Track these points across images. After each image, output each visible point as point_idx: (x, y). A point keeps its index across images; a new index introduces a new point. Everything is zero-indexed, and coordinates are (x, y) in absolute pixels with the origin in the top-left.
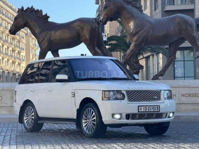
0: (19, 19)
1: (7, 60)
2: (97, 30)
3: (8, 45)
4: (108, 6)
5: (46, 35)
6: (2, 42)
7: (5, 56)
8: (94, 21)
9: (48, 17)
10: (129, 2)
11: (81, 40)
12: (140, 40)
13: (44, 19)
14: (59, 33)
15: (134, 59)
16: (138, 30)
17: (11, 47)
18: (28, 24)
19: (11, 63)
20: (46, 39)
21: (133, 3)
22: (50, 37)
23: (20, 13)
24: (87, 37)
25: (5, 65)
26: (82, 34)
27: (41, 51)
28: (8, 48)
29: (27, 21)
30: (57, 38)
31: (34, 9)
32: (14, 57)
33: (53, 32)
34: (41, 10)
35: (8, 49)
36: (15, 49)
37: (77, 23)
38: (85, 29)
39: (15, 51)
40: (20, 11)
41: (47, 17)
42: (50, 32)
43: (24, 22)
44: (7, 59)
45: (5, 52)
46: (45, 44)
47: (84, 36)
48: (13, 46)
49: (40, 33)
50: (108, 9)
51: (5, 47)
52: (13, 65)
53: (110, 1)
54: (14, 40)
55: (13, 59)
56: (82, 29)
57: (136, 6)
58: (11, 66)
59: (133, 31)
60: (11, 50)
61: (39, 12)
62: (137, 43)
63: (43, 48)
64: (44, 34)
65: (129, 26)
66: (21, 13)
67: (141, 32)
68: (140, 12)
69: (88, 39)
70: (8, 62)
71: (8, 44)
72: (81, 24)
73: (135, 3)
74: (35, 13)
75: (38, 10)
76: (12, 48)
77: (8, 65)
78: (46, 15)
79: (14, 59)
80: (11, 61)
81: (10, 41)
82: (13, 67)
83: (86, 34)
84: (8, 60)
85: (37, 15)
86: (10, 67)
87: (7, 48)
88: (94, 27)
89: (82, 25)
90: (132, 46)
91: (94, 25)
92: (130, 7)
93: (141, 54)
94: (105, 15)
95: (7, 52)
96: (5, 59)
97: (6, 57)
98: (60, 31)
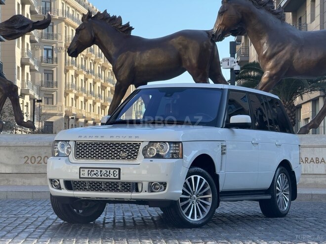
0: (84, 31)
1: (92, 103)
2: (210, 50)
3: (94, 79)
4: (227, 10)
5: (126, 58)
6: (85, 73)
7: (90, 96)
8: (206, 35)
9: (131, 29)
10: (261, 5)
11: (184, 66)
12: (279, 67)
13: (124, 32)
14: (148, 55)
15: (287, 102)
16: (275, 50)
17: (99, 81)
18: (97, 40)
19: (99, 107)
20: (126, 64)
21: (268, 5)
22: (133, 62)
23: (85, 21)
24: (194, 61)
25: (89, 111)
26: (186, 57)
27: (119, 83)
28: (95, 83)
29: (96, 34)
30: (145, 63)
31: (109, 15)
32: (104, 99)
33: (138, 53)
34: (120, 17)
35: (94, 86)
36: (105, 85)
37: (178, 39)
38: (191, 49)
39: (106, 88)
40: (86, 18)
41: (128, 28)
42: (132, 54)
43: (92, 36)
44: (93, 100)
45: (89, 89)
46: (125, 73)
47: (188, 61)
48: (103, 80)
49: (117, 55)
50: (225, 15)
51: (90, 81)
52: (103, 111)
53: (229, 2)
54: (104, 71)
55: (102, 101)
56: (186, 48)
57: (273, 11)
58: (99, 113)
59: (266, 53)
60: (99, 87)
61: (116, 20)
62: (274, 72)
63: (121, 79)
64: (124, 56)
65: (260, 44)
66: (87, 22)
67: (281, 54)
68: (279, 21)
69: (196, 65)
70: (93, 106)
71: (94, 77)
72: (183, 40)
73: (271, 5)
74: (109, 22)
75: (114, 17)
76: (101, 83)
77: (94, 111)
78: (128, 25)
79: (104, 101)
80: (98, 104)
81: (97, 72)
82: (102, 114)
83: (192, 57)
84: (94, 103)
85: (112, 26)
86: (97, 113)
87: (92, 83)
88: (205, 46)
89: (186, 43)
90: (266, 78)
91: (205, 42)
92: (262, 12)
93: (299, 93)
94: (220, 25)
95: (92, 90)
96: (89, 100)
97: (91, 98)
98: (150, 51)
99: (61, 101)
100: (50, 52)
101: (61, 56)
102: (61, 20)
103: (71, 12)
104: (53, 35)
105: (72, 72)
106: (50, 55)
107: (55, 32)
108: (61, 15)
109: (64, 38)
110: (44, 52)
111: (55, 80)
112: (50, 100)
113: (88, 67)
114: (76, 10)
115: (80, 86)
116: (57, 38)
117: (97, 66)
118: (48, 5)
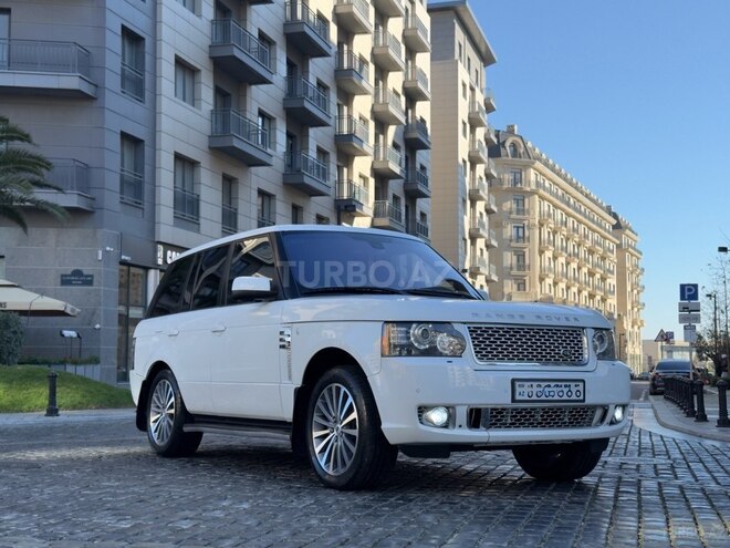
45: (572, 275)
48: (591, 266)
51: (574, 265)
52: (591, 300)
55: (590, 290)
58: (586, 303)
60: (585, 273)
70: (579, 295)
71: (578, 261)
77: (579, 300)
79: (593, 290)
80: (585, 293)
81: (583, 256)
82: (589, 303)
84: (580, 291)
87: (576, 268)
95: (577, 276)
96: (572, 288)
97: (575, 286)
99: (535, 287)
100: (521, 230)
101: (534, 234)
102: (533, 193)
103: (547, 185)
104: (523, 210)
105: (548, 254)
106: (521, 234)
107: (526, 206)
108: (533, 187)
109: (537, 213)
110: (514, 231)
111: (527, 262)
112: (522, 286)
113: (570, 249)
114: (554, 183)
115: (560, 269)
116: (529, 214)
117: (582, 249)
118: (518, 176)
